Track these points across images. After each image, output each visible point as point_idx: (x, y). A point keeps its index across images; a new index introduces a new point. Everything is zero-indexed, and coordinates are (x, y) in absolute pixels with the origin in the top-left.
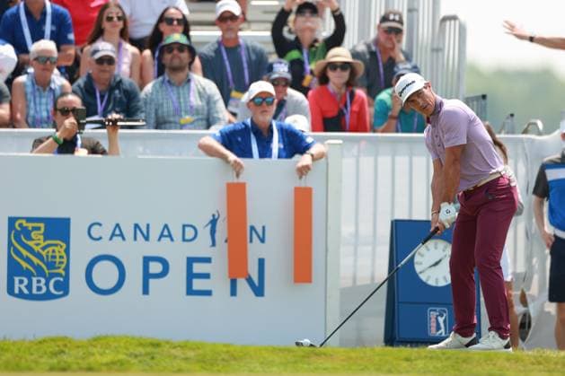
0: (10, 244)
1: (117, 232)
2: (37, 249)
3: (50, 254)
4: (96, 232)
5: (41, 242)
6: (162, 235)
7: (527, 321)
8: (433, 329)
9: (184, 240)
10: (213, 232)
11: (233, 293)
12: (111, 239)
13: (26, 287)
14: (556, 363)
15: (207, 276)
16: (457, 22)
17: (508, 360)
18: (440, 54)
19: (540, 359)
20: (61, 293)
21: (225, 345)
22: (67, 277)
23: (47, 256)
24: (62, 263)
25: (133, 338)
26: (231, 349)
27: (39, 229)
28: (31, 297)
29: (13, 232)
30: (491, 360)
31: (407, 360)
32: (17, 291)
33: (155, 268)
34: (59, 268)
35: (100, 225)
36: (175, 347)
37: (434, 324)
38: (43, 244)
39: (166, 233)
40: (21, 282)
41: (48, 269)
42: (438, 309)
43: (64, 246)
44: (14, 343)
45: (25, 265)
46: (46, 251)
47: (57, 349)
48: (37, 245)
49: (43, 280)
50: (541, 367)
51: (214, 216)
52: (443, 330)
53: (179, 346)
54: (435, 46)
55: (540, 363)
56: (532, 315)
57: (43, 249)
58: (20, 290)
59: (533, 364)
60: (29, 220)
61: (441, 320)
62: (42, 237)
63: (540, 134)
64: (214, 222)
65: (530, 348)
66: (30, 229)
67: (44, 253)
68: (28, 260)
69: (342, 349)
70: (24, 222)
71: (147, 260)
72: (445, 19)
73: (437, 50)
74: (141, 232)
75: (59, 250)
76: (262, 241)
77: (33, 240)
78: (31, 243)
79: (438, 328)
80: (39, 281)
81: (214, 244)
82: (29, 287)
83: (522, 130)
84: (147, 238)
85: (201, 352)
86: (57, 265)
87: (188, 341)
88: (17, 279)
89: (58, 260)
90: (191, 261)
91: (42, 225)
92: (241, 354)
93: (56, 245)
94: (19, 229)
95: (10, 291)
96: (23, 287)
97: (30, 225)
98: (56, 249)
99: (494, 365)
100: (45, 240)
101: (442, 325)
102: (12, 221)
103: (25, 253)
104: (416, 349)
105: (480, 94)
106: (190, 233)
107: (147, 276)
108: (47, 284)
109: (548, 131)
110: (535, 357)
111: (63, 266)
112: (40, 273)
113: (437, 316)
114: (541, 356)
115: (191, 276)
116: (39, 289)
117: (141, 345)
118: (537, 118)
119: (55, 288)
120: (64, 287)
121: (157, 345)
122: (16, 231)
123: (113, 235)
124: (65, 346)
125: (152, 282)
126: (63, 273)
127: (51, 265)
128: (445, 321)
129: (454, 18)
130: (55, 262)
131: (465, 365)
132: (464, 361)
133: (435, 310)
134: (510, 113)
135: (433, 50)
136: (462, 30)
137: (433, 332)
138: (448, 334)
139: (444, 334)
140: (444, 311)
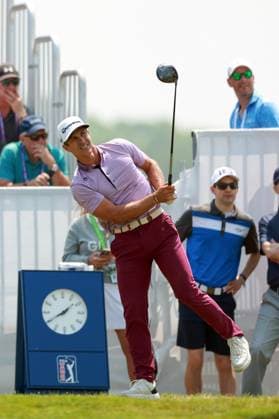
8: (63, 377)
14: (183, 408)
16: (77, 78)
18: (62, 109)
19: (167, 404)
30: (120, 406)
31: (39, 406)
37: (63, 372)
42: (67, 357)
50: (169, 411)
52: (72, 377)
54: (56, 101)
55: (167, 408)
59: (160, 408)
61: (70, 367)
72: (65, 75)
73: (58, 105)
79: (67, 375)
99: (123, 410)
101: (71, 373)
104: (46, 396)
113: (66, 364)
128: (73, 369)
129: (74, 73)
131: (94, 412)
132: (94, 407)
133: (62, 358)
135: (54, 105)
136: (82, 85)
137: (62, 379)
138: (77, 382)
139: (73, 382)
140: (73, 359)
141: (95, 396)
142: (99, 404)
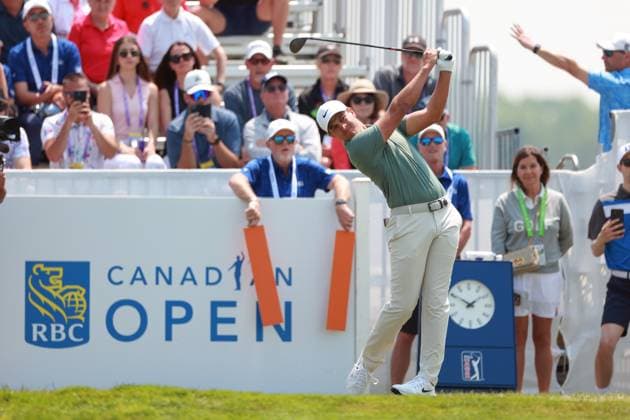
0: (28, 290)
1: (139, 276)
2: (55, 294)
3: (69, 300)
4: (116, 276)
5: (60, 287)
6: (184, 279)
7: (565, 364)
8: (467, 374)
9: (208, 283)
10: (238, 275)
11: (260, 338)
12: (132, 283)
13: (45, 334)
14: (597, 409)
15: (232, 321)
16: (488, 53)
17: (547, 406)
18: (471, 87)
19: (581, 405)
20: (81, 340)
21: (254, 394)
22: (87, 324)
23: (66, 302)
24: (81, 308)
25: (158, 387)
26: (259, 397)
27: (57, 273)
28: (50, 344)
29: (30, 278)
30: (529, 406)
31: (443, 407)
32: (35, 339)
33: (178, 312)
34: (78, 314)
35: (121, 268)
36: (201, 397)
37: (468, 369)
38: (62, 289)
39: (189, 276)
40: (39, 329)
41: (68, 315)
42: (472, 352)
43: (84, 291)
44: (35, 394)
45: (43, 311)
46: (66, 296)
47: (79, 399)
48: (55, 290)
49: (62, 327)
50: (582, 413)
51: (238, 258)
52: (477, 375)
53: (205, 395)
54: (465, 78)
55: (580, 409)
56: (570, 358)
57: (62, 294)
58: (39, 337)
59: (573, 410)
60: (47, 264)
61: (475, 364)
62: (60, 282)
63: (575, 169)
64: (238, 264)
65: (569, 391)
66: (48, 273)
67: (63, 299)
68: (46, 306)
69: (374, 397)
70: (42, 266)
71: (170, 305)
72: (475, 51)
73: (467, 83)
74: (164, 276)
75: (79, 296)
76: (289, 283)
77: (51, 285)
78: (49, 289)
79: (472, 372)
80: (58, 328)
81: (239, 287)
82: (48, 334)
83: (557, 164)
84: (169, 282)
85: (228, 401)
86: (76, 311)
87: (214, 390)
88: (35, 326)
89: (77, 305)
90: (215, 305)
91: (61, 270)
92: (270, 403)
93: (75, 290)
94: (37, 274)
95: (28, 338)
96: (41, 334)
97: (49, 270)
98: (75, 294)
99: (533, 411)
100: (64, 285)
101: (476, 369)
102: (29, 265)
103: (43, 299)
104: (450, 395)
105: (512, 128)
106: (214, 277)
107: (170, 321)
108: (66, 331)
109: (584, 166)
110: (576, 403)
111: (83, 312)
112: (59, 319)
113: (471, 360)
114: (581, 402)
115: (215, 321)
116: (58, 336)
117: (166, 395)
118: (572, 153)
119: (76, 335)
120: (84, 334)
121: (182, 394)
122: (34, 276)
123: (134, 279)
124: (88, 396)
125: (175, 327)
126: (83, 319)
127: (70, 311)
128: (479, 365)
129: (485, 49)
130: (74, 309)
131: (502, 412)
132: (502, 408)
133: (467, 354)
134: (544, 147)
135: (463, 83)
136: (493, 62)
137: (467, 377)
138: (483, 379)
139: (478, 379)
140: (478, 355)
141: (501, 395)
142: (507, 404)
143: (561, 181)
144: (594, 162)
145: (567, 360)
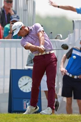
8: (25, 107)
14: (67, 119)
17: (51, 118)
18: (26, 12)
19: (62, 117)
30: (45, 118)
31: (16, 118)
37: (25, 105)
42: (27, 100)
54: (25, 9)
55: (62, 119)
56: (59, 102)
59: (59, 119)
61: (28, 104)
63: (61, 39)
65: (58, 114)
73: (25, 10)
83: (55, 38)
99: (46, 119)
104: (19, 114)
109: (64, 38)
110: (60, 117)
113: (26, 103)
114: (62, 116)
118: (60, 34)
131: (36, 120)
132: (36, 118)
133: (25, 101)
134: (51, 32)
140: (29, 101)
141: (36, 114)
142: (38, 117)
143: (56, 43)
144: (67, 37)
145: (58, 103)
